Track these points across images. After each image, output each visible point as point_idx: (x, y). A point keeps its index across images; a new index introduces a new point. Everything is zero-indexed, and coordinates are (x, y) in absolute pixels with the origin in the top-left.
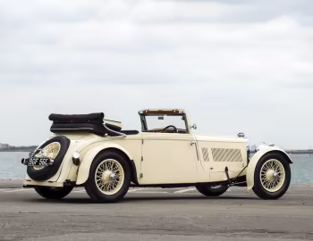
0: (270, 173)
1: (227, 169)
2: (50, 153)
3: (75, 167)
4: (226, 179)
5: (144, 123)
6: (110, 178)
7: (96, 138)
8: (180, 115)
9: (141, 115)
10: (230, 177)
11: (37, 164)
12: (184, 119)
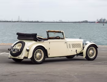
0: (91, 52)
1: (76, 50)
2: (18, 47)
3: (27, 52)
4: (76, 54)
5: (48, 35)
6: (39, 56)
7: (34, 42)
8: (62, 33)
9: (47, 32)
10: (78, 53)
11: (14, 51)
12: (63, 34)
